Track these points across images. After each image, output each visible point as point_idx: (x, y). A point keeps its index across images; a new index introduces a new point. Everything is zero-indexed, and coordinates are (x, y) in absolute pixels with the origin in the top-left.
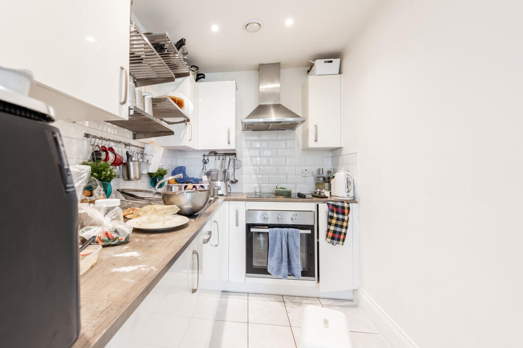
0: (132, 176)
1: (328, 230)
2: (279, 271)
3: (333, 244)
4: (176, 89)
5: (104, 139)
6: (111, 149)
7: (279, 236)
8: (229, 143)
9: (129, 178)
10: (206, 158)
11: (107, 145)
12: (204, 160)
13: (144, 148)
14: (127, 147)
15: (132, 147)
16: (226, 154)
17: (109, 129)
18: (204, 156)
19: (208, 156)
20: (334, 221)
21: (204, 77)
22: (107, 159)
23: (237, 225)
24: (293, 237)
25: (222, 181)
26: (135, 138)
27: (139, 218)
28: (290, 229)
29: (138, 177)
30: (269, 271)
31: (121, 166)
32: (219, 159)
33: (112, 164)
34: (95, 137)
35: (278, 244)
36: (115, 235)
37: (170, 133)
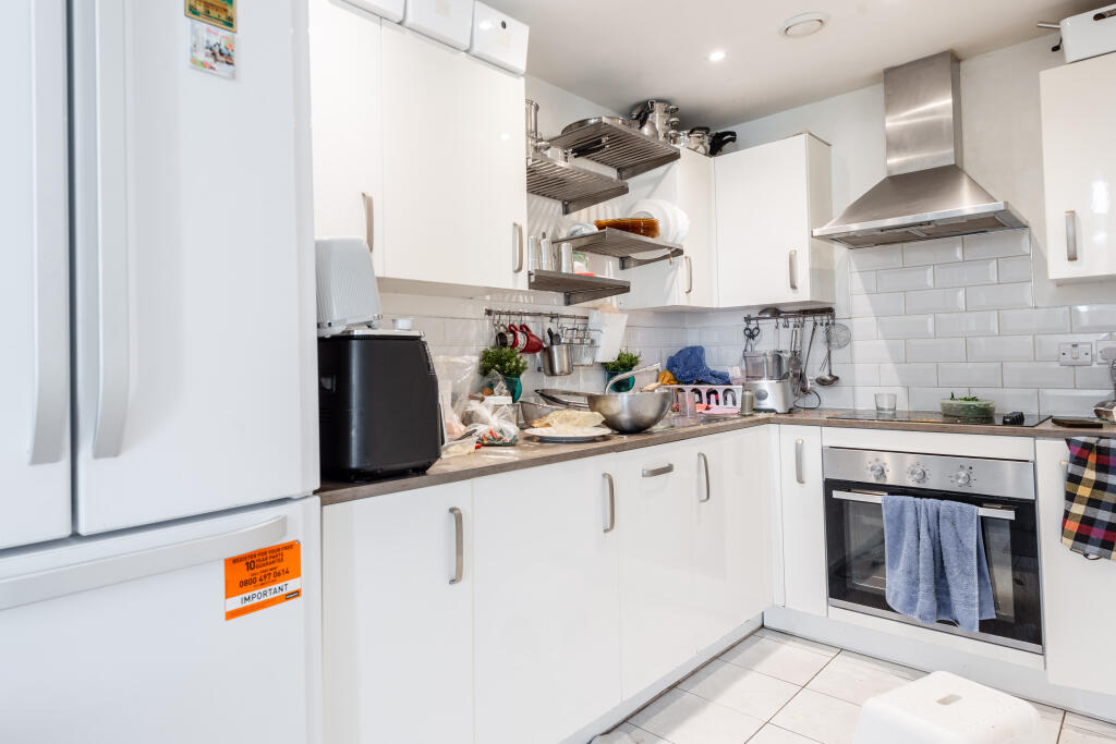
0: (557, 370)
1: (1067, 514)
2: (911, 602)
3: (1086, 556)
4: (652, 191)
5: (513, 314)
6: (524, 329)
7: (909, 516)
8: (793, 287)
9: (552, 373)
10: (753, 325)
11: (516, 321)
12: (747, 329)
13: (587, 318)
14: (555, 320)
15: (563, 320)
16: (805, 313)
17: (521, 297)
18: (748, 319)
19: (757, 319)
20: (1084, 491)
21: (733, 140)
22: (515, 343)
23: (800, 480)
24: (953, 524)
25: (772, 378)
26: (568, 303)
27: (549, 428)
28: (945, 503)
29: (566, 369)
30: (889, 601)
31: (538, 354)
32: (786, 326)
33: (523, 351)
34: (500, 313)
35: (909, 535)
36: (499, 435)
37: (623, 288)
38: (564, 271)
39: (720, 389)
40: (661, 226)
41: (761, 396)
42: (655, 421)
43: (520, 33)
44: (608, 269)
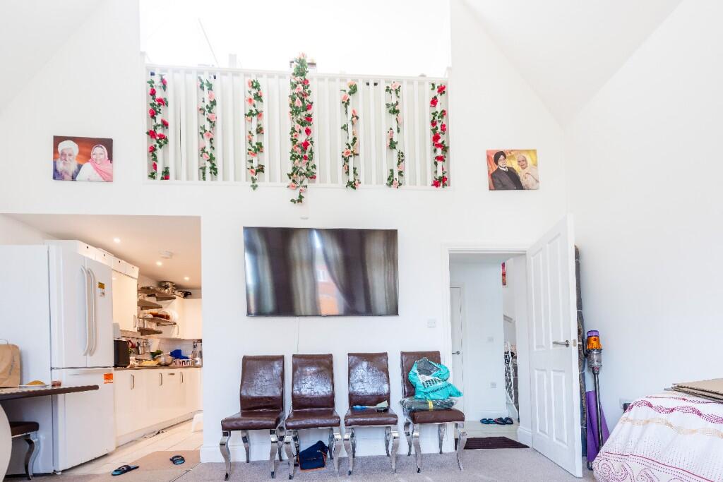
0: (140, 353)
11: (128, 340)
12: (193, 345)
13: (147, 340)
14: (138, 340)
15: (140, 340)
18: (194, 343)
19: (197, 342)
21: (191, 294)
26: (142, 335)
29: (143, 353)
31: (135, 348)
33: (131, 347)
37: (160, 333)
38: (145, 327)
39: (186, 360)
40: (171, 317)
41: (196, 362)
42: (170, 364)
43: (137, 270)
44: (153, 326)
